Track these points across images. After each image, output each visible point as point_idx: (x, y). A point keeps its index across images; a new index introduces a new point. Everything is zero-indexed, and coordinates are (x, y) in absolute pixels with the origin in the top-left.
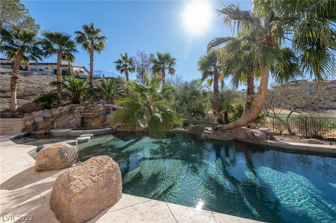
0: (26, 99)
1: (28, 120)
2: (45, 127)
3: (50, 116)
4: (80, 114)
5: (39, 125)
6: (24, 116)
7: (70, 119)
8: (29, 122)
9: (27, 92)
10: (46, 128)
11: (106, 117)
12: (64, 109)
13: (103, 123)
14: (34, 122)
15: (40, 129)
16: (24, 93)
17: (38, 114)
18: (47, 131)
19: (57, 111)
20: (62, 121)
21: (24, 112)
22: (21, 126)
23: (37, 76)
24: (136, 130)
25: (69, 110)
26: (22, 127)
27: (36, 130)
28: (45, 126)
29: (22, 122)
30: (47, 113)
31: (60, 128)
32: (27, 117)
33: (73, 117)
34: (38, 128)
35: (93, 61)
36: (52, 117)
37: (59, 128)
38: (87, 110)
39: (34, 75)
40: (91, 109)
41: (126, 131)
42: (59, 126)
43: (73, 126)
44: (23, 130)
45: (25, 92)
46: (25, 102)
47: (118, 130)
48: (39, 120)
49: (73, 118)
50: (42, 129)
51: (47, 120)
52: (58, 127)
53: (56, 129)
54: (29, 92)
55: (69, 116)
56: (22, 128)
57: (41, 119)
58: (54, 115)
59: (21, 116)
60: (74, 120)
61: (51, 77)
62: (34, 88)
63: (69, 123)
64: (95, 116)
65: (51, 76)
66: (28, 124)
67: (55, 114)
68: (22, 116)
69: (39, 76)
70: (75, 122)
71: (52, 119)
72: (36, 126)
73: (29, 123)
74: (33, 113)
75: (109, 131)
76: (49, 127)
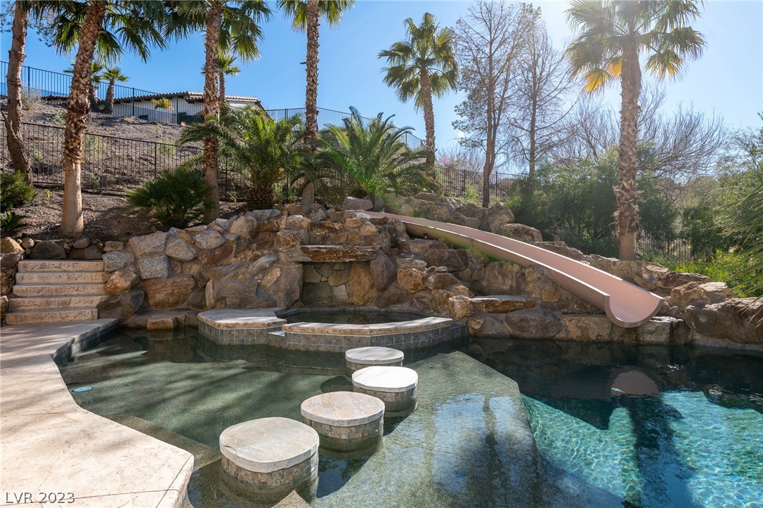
0: (108, 194)
1: (119, 269)
2: (171, 300)
3: (190, 255)
4: (299, 247)
5: (153, 288)
6: (104, 252)
7: (264, 270)
8: (121, 276)
9: (111, 173)
10: (177, 303)
11: (397, 266)
12: (233, 227)
13: (383, 290)
14: (136, 279)
15: (157, 305)
16: (105, 174)
17: (149, 245)
18: (181, 316)
19: (213, 234)
20: (236, 276)
21: (104, 240)
22: (94, 291)
23: (137, 126)
24: (568, 332)
25: (251, 232)
26: (99, 298)
27: (144, 309)
28: (172, 294)
29: (99, 278)
30: (179, 245)
31: (230, 307)
32: (114, 256)
33: (273, 258)
34: (151, 302)
35: (319, 50)
36: (195, 259)
37: (226, 306)
38: (318, 233)
39: (128, 123)
40: (332, 230)
41: (512, 337)
42: (224, 299)
43: (275, 298)
44: (103, 309)
45: (106, 171)
46: (109, 202)
47: (475, 325)
48: (154, 268)
49: (273, 264)
50: (162, 305)
51: (179, 271)
52: (222, 304)
53: (214, 307)
54: (119, 173)
55: (256, 258)
56: (97, 300)
57: (159, 267)
58: (200, 250)
59: (93, 252)
60: (277, 273)
61: (173, 131)
62: (132, 160)
63: (259, 284)
64: (356, 256)
65: (173, 127)
66: (118, 285)
67: (204, 245)
68: (98, 255)
69: (141, 127)
70: (283, 280)
71: (195, 269)
72: (143, 292)
73: (121, 281)
74: (134, 240)
75: (443, 329)
76: (185, 300)
